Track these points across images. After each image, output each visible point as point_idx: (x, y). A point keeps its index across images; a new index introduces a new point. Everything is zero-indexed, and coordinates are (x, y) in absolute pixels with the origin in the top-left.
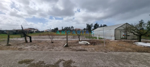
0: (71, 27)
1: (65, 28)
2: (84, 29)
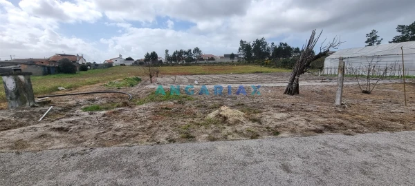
0: (192, 52)
1: (174, 53)
2: (232, 56)
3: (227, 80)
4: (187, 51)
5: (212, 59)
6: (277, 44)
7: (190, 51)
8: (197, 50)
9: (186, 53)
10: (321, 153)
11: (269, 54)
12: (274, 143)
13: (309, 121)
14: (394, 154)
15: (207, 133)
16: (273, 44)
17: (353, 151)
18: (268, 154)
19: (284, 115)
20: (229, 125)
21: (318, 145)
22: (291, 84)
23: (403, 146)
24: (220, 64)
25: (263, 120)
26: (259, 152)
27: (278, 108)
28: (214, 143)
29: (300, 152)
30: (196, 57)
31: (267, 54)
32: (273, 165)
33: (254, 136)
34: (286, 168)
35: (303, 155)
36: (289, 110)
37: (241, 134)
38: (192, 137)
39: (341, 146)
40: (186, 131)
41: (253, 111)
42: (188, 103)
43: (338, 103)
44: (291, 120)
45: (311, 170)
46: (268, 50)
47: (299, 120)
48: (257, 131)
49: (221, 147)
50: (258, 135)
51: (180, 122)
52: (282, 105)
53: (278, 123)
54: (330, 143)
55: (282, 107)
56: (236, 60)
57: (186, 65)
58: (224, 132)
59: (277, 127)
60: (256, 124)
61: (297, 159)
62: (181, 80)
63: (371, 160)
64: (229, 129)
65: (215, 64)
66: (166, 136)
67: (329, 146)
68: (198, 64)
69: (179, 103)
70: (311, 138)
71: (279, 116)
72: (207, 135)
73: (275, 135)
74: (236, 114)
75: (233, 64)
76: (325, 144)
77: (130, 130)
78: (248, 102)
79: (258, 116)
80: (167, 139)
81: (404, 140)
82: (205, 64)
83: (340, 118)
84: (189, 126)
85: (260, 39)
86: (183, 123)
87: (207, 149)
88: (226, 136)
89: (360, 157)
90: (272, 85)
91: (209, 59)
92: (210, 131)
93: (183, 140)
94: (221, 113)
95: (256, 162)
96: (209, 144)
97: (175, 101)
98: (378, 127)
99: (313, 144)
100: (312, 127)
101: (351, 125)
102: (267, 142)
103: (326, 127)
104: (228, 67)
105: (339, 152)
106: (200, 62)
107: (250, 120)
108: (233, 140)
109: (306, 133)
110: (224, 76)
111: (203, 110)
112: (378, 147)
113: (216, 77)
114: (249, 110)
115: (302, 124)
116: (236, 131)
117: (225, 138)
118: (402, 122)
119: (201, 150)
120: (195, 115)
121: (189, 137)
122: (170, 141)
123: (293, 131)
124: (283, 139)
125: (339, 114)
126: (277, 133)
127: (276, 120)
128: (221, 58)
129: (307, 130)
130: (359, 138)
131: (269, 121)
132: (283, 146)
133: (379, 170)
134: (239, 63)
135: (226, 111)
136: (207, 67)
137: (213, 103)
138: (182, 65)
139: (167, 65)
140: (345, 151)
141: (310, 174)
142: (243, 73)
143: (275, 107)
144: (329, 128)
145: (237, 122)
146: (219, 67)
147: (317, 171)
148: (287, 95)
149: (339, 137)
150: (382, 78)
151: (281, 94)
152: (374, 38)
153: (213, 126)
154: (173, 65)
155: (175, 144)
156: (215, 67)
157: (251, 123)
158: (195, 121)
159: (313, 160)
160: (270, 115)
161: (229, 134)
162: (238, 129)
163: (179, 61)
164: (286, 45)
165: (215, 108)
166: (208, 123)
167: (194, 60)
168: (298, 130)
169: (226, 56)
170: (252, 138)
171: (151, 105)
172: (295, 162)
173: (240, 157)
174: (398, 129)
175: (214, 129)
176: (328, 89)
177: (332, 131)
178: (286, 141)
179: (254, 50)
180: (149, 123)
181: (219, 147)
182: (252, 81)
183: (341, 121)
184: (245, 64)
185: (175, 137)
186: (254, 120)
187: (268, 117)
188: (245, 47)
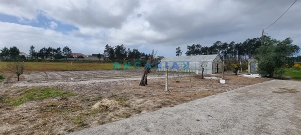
0: (61, 50)
2: (99, 56)
3: (98, 76)
4: (56, 49)
5: (81, 57)
6: (132, 50)
7: (59, 49)
8: (66, 49)
9: (55, 51)
10: (162, 118)
11: (126, 56)
12: (139, 118)
13: (155, 102)
14: (188, 112)
15: (96, 120)
16: (129, 49)
17: (174, 115)
18: (138, 125)
19: (142, 100)
20: (110, 111)
21: (160, 115)
22: (143, 79)
23: (190, 109)
24: (89, 61)
25: (131, 105)
26: (133, 125)
27: (138, 95)
28: (103, 125)
29: (152, 120)
30: (66, 54)
31: (125, 55)
32: (141, 129)
33: (128, 116)
34: (148, 130)
35: (154, 122)
36: (144, 96)
37: (119, 116)
38: (86, 125)
39: (169, 113)
40: (79, 121)
41: (123, 99)
42: (71, 99)
43: (166, 89)
44: (146, 102)
45: (158, 128)
46: (126, 53)
47: (149, 102)
48: (128, 113)
49: (110, 127)
50: (130, 115)
51: (70, 115)
52: (139, 93)
53: (140, 106)
54: (165, 112)
55: (140, 95)
56: (102, 59)
57: (55, 61)
58: (108, 117)
59: (139, 108)
60: (127, 108)
61: (152, 124)
62: (53, 76)
63: (180, 117)
64: (111, 114)
65: (84, 61)
66: (63, 128)
67: (165, 114)
68: (68, 61)
69: (62, 99)
70: (156, 111)
71: (139, 101)
72: (97, 121)
73: (139, 113)
74: (113, 103)
75: (100, 62)
76: (163, 113)
77: (22, 131)
78: (118, 93)
79: (127, 102)
80: (65, 130)
81: (190, 106)
82: (75, 61)
83: (168, 98)
84: (80, 117)
85: (120, 45)
86: (73, 116)
87: (99, 131)
88: (110, 119)
89: (176, 117)
90: (131, 79)
91: (79, 57)
92: (98, 118)
93: (79, 128)
94: (103, 104)
95: (132, 131)
96: (100, 127)
97: (58, 98)
98: (183, 101)
99: (158, 114)
100: (157, 105)
101: (173, 102)
102: (136, 118)
103: (162, 104)
104: (96, 64)
105: (169, 116)
106: (70, 59)
107: (123, 106)
108: (116, 121)
109: (154, 109)
110: (94, 72)
111: (87, 103)
112: (182, 111)
113: (87, 73)
114: (121, 99)
115: (152, 104)
116: (116, 115)
117: (110, 121)
118: (190, 97)
119: (96, 132)
120: (81, 109)
121: (83, 125)
122: (69, 131)
123: (148, 109)
124: (144, 115)
125: (168, 96)
126: (140, 112)
127: (138, 104)
128: (90, 56)
129: (154, 108)
130: (176, 108)
131: (134, 105)
132: (144, 119)
133: (183, 121)
134: (105, 61)
135: (106, 102)
136: (77, 64)
137: (93, 96)
138: (51, 61)
139: (32, 60)
140: (171, 115)
141: (158, 130)
142: (109, 70)
143: (136, 95)
144: (164, 105)
145: (115, 108)
146: (88, 64)
147: (161, 128)
148: (141, 86)
149: (168, 108)
150: (184, 73)
151: (138, 86)
152: (179, 51)
153: (99, 114)
154: (39, 61)
155: (74, 133)
156: (85, 64)
157: (124, 108)
158: (83, 112)
159: (159, 123)
160: (134, 101)
161: (113, 117)
162: (117, 113)
163: (47, 57)
164: (137, 51)
165: (96, 100)
166: (95, 113)
167: (63, 57)
168: (150, 108)
169: (94, 55)
170: (127, 117)
171: (33, 104)
172: (151, 126)
173: (123, 130)
174: (189, 101)
175: (100, 116)
176: (161, 81)
177: (165, 106)
178: (145, 115)
179: (116, 53)
180: (40, 121)
181: (108, 127)
182: (117, 77)
183: (168, 100)
184: (110, 62)
185: (72, 127)
186: (126, 106)
187: (133, 102)
188: (109, 50)
